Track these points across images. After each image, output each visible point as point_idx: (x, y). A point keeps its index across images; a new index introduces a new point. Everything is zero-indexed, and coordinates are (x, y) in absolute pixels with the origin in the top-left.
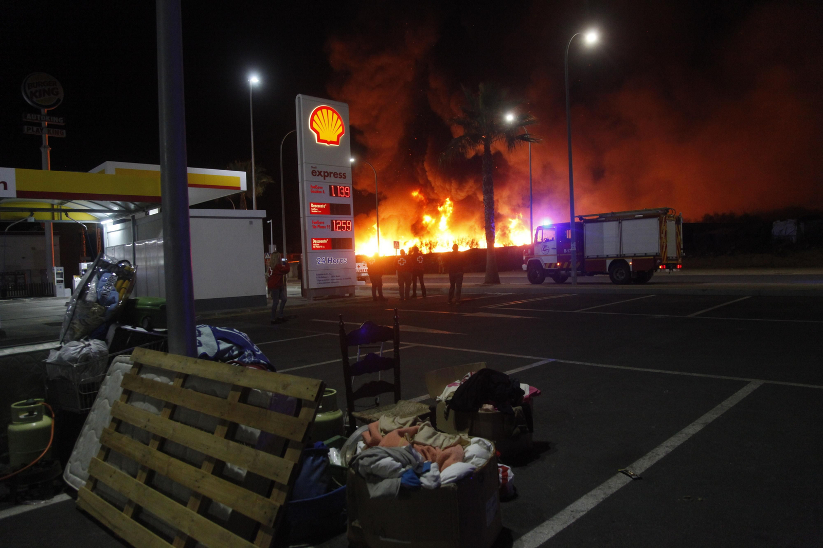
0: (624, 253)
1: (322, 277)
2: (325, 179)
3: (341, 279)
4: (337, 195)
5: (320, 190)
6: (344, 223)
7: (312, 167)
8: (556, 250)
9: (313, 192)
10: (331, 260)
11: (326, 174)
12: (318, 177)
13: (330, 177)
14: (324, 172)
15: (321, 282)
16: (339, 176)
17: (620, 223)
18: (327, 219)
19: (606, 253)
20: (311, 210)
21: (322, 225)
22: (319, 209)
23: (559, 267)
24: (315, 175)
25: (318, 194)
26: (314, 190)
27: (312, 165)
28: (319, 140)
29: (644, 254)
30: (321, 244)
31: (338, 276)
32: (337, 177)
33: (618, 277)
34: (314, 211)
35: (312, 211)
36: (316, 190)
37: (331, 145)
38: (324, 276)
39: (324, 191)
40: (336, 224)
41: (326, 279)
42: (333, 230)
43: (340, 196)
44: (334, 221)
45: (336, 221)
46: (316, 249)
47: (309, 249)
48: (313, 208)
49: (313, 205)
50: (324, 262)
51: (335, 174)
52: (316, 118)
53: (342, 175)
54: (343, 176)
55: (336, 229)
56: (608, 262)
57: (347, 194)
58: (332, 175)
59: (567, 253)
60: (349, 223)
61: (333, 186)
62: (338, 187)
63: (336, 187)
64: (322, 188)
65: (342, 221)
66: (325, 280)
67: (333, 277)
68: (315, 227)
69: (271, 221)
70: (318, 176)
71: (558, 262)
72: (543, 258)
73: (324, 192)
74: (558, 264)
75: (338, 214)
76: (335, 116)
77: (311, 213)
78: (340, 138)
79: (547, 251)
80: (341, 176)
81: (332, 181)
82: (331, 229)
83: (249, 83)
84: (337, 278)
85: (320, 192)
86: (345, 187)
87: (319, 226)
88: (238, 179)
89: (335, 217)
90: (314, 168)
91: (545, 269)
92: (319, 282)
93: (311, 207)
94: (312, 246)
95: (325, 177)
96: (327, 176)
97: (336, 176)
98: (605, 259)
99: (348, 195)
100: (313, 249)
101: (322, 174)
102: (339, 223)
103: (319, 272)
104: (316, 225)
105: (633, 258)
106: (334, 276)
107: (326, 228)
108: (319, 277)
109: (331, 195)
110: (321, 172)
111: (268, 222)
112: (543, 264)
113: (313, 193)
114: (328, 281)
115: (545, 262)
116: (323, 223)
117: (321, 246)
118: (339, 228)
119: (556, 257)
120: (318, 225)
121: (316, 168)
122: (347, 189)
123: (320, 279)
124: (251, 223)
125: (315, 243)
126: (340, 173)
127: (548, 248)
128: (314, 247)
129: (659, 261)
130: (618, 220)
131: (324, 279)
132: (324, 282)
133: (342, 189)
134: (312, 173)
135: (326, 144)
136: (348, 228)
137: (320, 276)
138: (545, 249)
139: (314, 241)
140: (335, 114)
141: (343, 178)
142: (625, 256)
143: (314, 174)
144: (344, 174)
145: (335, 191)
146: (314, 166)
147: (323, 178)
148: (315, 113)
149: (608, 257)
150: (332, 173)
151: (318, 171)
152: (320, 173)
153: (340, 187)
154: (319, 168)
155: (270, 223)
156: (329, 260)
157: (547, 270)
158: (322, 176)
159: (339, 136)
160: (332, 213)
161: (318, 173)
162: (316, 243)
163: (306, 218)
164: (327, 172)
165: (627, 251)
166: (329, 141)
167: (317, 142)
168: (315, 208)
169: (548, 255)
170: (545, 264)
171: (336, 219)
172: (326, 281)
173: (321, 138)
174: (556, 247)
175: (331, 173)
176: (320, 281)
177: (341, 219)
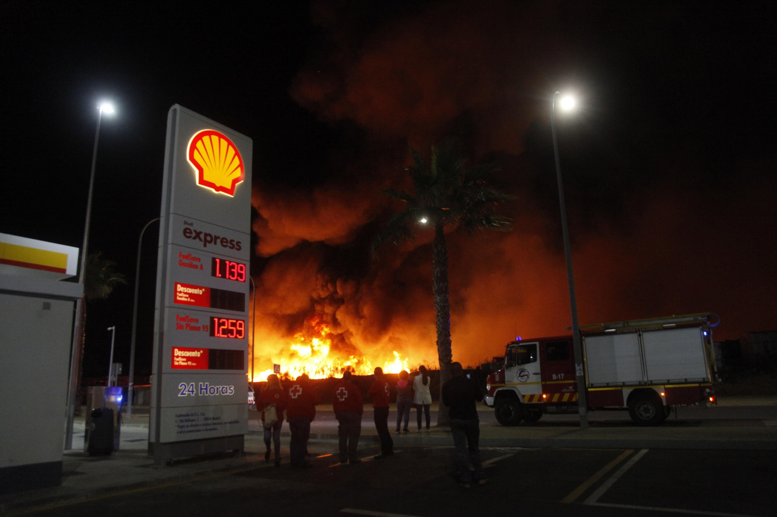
0: (650, 379)
1: (186, 421)
2: (205, 246)
3: (221, 423)
4: (224, 276)
5: (195, 263)
6: (233, 325)
7: (186, 223)
8: (540, 376)
9: (182, 264)
10: (206, 389)
11: (209, 238)
12: (194, 241)
13: (215, 243)
14: (206, 235)
15: (184, 429)
16: (229, 245)
17: (640, 335)
18: (203, 315)
19: (621, 379)
20: (176, 296)
21: (193, 324)
22: (191, 295)
23: (545, 401)
24: (189, 237)
25: (192, 269)
26: (185, 261)
27: (187, 219)
28: (202, 181)
29: (684, 381)
30: (189, 359)
31: (217, 419)
32: (226, 246)
33: (641, 415)
34: (182, 297)
35: (178, 298)
36: (189, 262)
37: (221, 192)
38: (191, 418)
39: (201, 266)
40: (220, 325)
41: (194, 423)
42: (212, 334)
43: (229, 278)
44: (216, 320)
45: (219, 319)
46: (180, 367)
47: (166, 367)
48: (180, 292)
49: (180, 288)
50: (193, 391)
51: (224, 241)
52: (199, 144)
53: (235, 243)
54: (236, 246)
55: (218, 332)
56: (626, 392)
57: (240, 275)
58: (219, 241)
59: (558, 379)
60: (240, 325)
61: (218, 260)
62: (227, 262)
63: (223, 263)
64: (199, 260)
65: (230, 321)
66: (192, 426)
67: (206, 419)
68: (181, 327)
69: (114, 328)
70: (194, 238)
71: (544, 392)
72: (519, 387)
73: (202, 268)
74: (544, 396)
75: (223, 307)
76: (232, 151)
77: (176, 301)
78: (237, 184)
79: (526, 377)
80: (233, 245)
81: (218, 251)
82: (208, 333)
83: (97, 114)
84: (215, 421)
85: (196, 267)
86: (238, 264)
87: (187, 325)
88: (64, 257)
89: (217, 312)
90: (189, 224)
91: (522, 404)
92: (180, 430)
93: (176, 291)
94: (173, 361)
95: (206, 242)
96: (210, 242)
97: (224, 244)
98: (620, 388)
99: (242, 278)
100: (174, 366)
101: (202, 236)
102: (223, 324)
103: (184, 411)
104: (183, 323)
105: (666, 386)
106: (210, 419)
107: (202, 329)
108: (181, 421)
109: (214, 274)
110: (201, 233)
111: (109, 329)
112: (520, 397)
113: (182, 266)
114: (198, 428)
115: (523, 394)
116: (197, 321)
117: (190, 363)
118: (225, 332)
119: (540, 386)
120: (186, 323)
121: (192, 224)
122: (241, 269)
123: (182, 424)
124: (47, 307)
125: (178, 357)
126: (232, 241)
127: (526, 373)
128: (176, 363)
129: (708, 390)
130: (636, 332)
131: (190, 423)
132: (190, 429)
133: (233, 267)
134: (185, 232)
135: (213, 190)
136: (239, 332)
137: (184, 418)
138: (521, 375)
139: (177, 352)
140: (230, 147)
141: (237, 249)
142: (652, 383)
143: (188, 235)
144: (238, 243)
145: (221, 268)
146: (190, 221)
147: (202, 243)
148: (199, 138)
149: (624, 385)
150: (219, 238)
151: (195, 231)
152: (198, 234)
153: (230, 262)
154: (197, 227)
155: (112, 330)
156: (201, 389)
157: (526, 404)
158: (201, 240)
159: (235, 181)
160: (214, 305)
161: (194, 235)
162: (180, 357)
163: (166, 310)
164: (210, 235)
165: (654, 374)
166: (218, 185)
167: (197, 183)
168: (183, 293)
169: (527, 384)
170: (524, 396)
171: (220, 316)
172: (194, 428)
173: (206, 178)
174: (539, 371)
175: (217, 238)
176: (182, 427)
177: (228, 317)
